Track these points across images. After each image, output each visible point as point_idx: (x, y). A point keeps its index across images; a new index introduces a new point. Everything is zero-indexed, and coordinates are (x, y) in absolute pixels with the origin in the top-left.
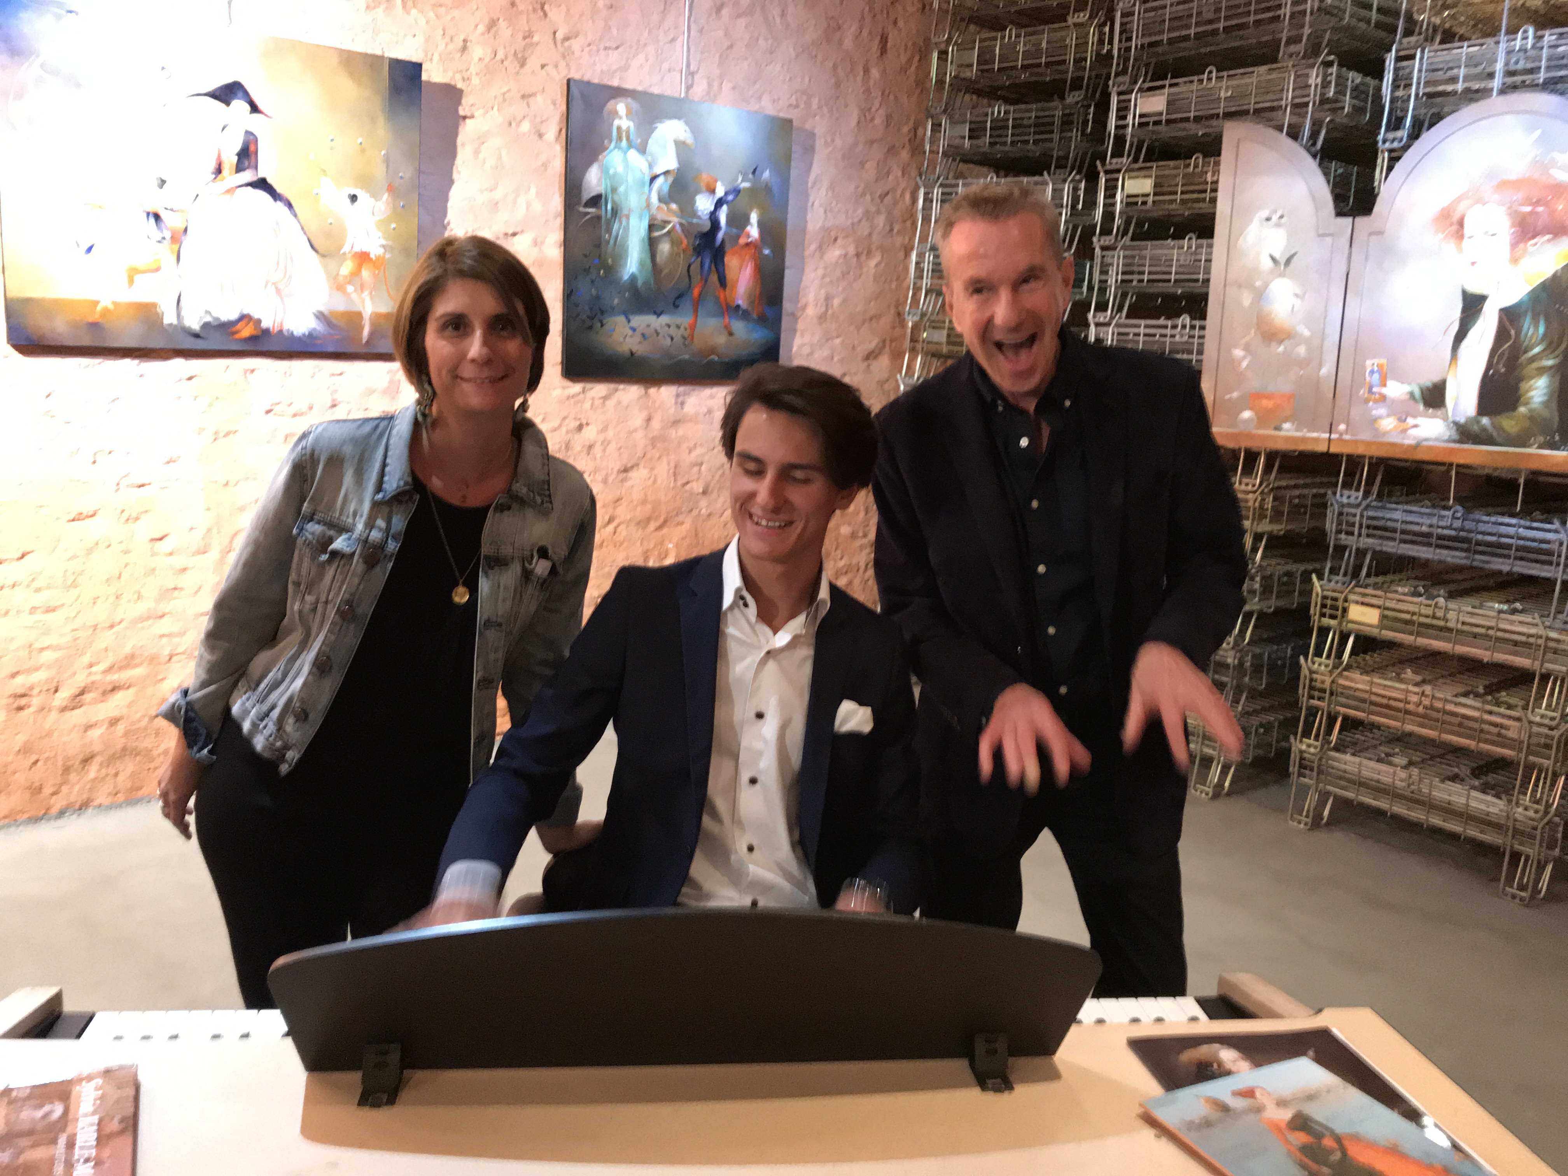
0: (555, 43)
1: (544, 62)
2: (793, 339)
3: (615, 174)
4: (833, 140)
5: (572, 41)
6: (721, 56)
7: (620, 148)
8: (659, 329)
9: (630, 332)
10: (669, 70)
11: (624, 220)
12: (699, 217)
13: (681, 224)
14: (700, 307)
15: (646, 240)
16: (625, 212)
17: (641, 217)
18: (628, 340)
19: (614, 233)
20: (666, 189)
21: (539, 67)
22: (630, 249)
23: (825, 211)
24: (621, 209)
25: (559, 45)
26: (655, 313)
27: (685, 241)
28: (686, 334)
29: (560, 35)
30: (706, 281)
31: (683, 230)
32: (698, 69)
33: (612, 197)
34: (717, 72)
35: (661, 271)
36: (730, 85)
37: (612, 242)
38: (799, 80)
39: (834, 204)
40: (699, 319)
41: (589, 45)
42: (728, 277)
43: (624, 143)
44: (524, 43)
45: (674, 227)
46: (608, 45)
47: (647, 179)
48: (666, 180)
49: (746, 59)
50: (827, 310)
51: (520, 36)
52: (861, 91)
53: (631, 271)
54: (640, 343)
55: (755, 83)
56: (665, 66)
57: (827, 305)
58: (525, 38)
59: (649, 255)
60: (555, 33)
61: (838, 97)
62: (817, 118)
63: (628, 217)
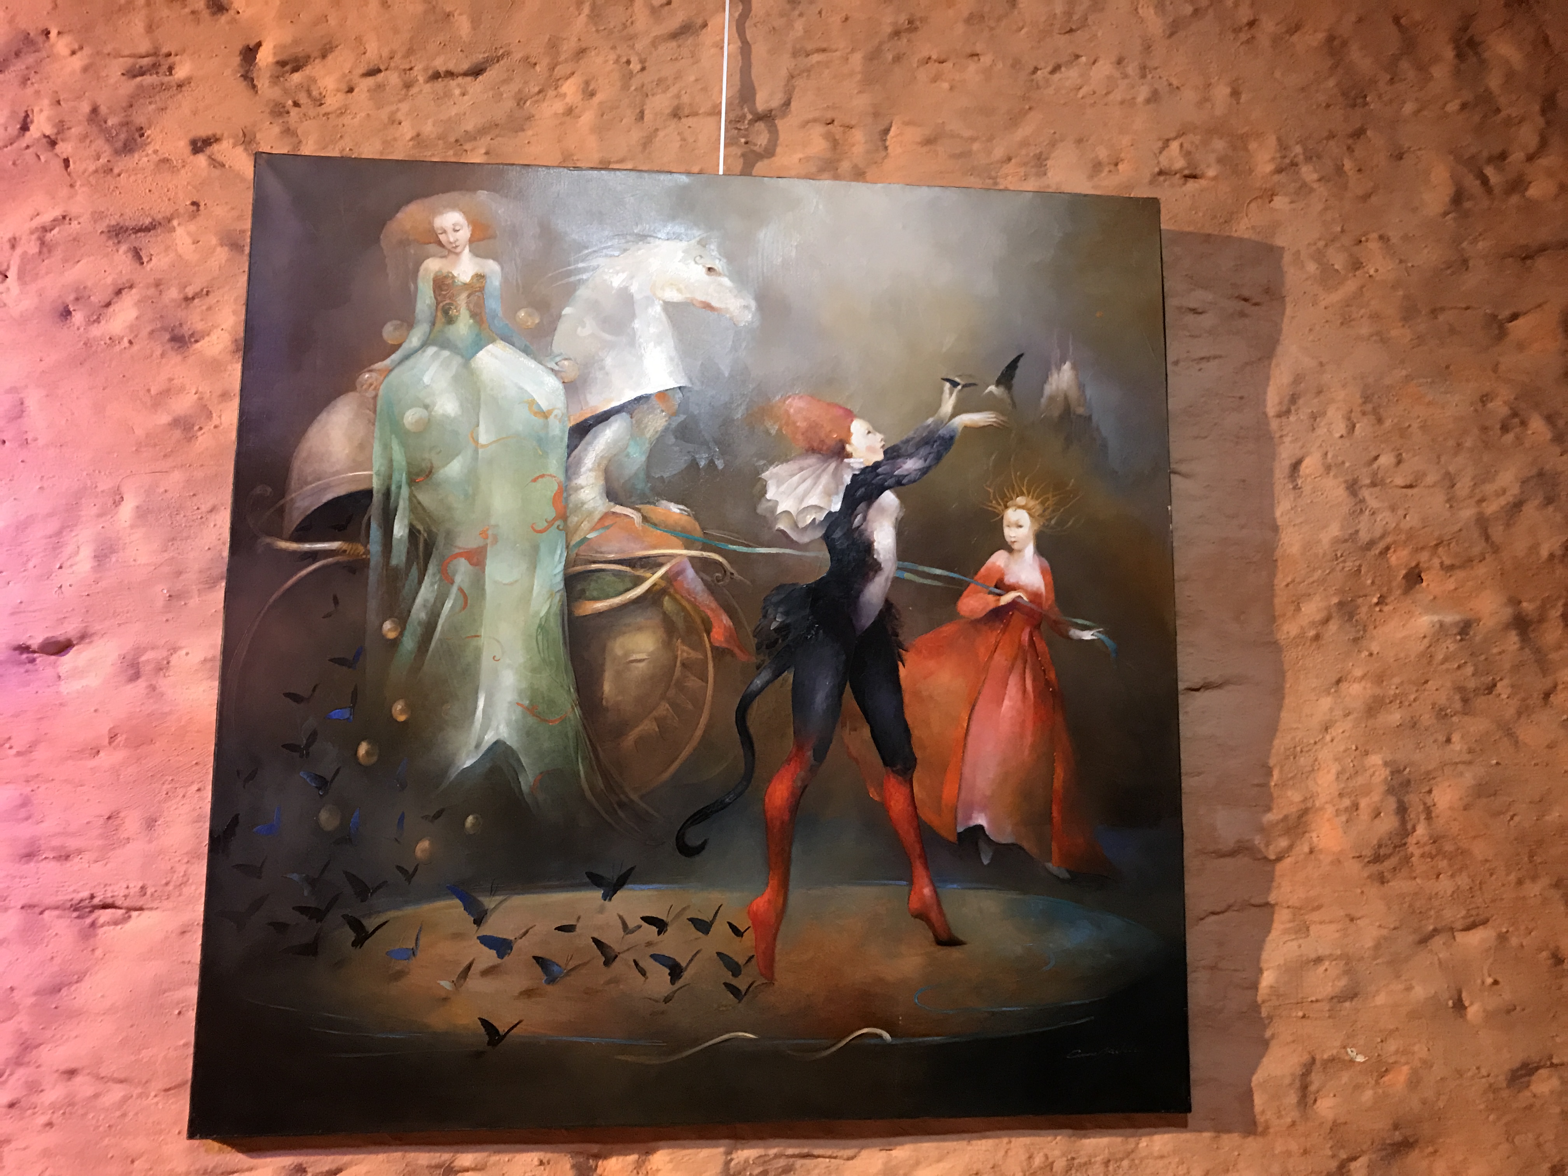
0: (248, 78)
1: (203, 132)
2: (1259, 946)
3: (428, 424)
4: (1356, 265)
5: (314, 69)
6: (873, 56)
7: (445, 344)
8: (613, 938)
9: (488, 957)
10: (676, 114)
11: (462, 571)
12: (783, 538)
13: (702, 566)
14: (796, 851)
15: (556, 631)
16: (467, 540)
17: (533, 558)
18: (475, 984)
19: (419, 612)
20: (637, 457)
21: (182, 146)
22: (486, 662)
23: (1353, 487)
24: (450, 536)
25: (263, 83)
26: (596, 881)
27: (722, 623)
28: (739, 949)
29: (265, 57)
30: (821, 754)
31: (711, 588)
32: (787, 104)
33: (412, 497)
34: (862, 102)
35: (621, 729)
36: (914, 134)
37: (409, 643)
38: (1189, 95)
39: (1386, 460)
40: (796, 895)
41: (373, 72)
42: (917, 732)
43: (463, 326)
44: (129, 86)
45: (671, 578)
46: (440, 64)
47: (559, 430)
48: (636, 430)
49: (974, 55)
50: (1405, 831)
51: (115, 69)
52: (1453, 107)
53: (490, 738)
54: (528, 993)
55: (1015, 120)
56: (660, 103)
57: (1402, 810)
58: (133, 73)
59: (568, 680)
60: (250, 53)
61: (1359, 133)
62: (1280, 202)
63: (477, 558)
